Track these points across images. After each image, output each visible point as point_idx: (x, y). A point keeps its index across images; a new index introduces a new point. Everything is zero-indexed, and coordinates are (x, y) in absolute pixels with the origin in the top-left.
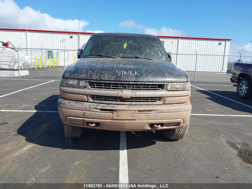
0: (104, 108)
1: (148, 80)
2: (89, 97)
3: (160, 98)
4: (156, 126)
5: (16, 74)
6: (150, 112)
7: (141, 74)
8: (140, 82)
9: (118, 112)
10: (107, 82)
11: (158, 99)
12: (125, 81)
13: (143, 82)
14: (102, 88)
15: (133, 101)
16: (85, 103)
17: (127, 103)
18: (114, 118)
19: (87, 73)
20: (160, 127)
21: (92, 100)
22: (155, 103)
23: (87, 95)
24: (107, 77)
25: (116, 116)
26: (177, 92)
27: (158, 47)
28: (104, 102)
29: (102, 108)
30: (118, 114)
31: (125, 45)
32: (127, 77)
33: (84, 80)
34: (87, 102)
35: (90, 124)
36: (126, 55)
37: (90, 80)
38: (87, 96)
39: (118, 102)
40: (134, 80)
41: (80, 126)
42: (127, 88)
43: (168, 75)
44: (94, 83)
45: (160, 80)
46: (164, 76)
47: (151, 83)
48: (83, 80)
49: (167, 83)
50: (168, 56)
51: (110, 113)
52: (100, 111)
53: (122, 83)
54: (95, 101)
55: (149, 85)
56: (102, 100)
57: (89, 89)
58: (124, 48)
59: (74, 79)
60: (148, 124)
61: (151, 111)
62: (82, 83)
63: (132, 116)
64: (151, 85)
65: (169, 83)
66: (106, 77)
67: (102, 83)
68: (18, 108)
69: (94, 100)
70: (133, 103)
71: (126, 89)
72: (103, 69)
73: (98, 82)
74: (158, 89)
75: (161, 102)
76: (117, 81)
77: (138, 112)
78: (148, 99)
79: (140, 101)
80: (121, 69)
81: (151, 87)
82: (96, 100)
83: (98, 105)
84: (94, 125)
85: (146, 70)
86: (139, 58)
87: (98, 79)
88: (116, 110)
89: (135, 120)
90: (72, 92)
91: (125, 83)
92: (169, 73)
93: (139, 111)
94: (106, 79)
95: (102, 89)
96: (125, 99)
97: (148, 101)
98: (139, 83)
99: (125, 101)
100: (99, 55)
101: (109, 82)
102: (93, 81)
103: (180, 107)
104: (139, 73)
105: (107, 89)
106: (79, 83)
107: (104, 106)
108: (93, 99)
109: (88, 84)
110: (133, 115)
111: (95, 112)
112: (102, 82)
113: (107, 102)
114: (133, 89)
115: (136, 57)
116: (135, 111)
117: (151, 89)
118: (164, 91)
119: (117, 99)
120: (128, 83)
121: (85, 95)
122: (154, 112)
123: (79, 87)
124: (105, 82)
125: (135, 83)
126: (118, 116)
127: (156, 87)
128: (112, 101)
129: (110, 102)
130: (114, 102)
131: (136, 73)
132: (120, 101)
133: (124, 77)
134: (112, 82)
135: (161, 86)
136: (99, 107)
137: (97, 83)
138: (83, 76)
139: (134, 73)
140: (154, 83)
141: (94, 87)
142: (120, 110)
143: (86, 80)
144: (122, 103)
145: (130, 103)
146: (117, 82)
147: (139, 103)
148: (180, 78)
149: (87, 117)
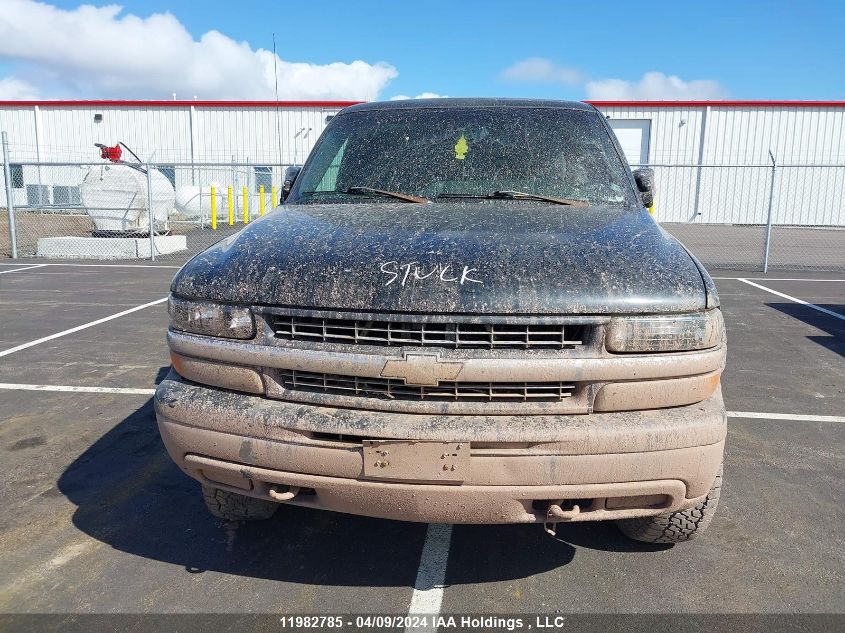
0: (324, 430)
1: (517, 306)
2: (267, 378)
3: (575, 387)
4: (557, 509)
5: (144, 248)
6: (525, 451)
7: (487, 279)
8: (481, 314)
9: (380, 448)
10: (339, 316)
11: (565, 391)
12: (412, 313)
13: (494, 314)
14: (320, 340)
15: (452, 399)
16: (253, 400)
17: (427, 405)
18: (368, 473)
19: (261, 277)
20: (576, 515)
21: (282, 390)
22: (552, 407)
23: (261, 370)
24: (337, 295)
25: (376, 465)
26: (657, 360)
27: (593, 148)
28: (329, 398)
29: (314, 428)
30: (384, 455)
31: (461, 148)
32: (425, 295)
33: (248, 305)
34: (264, 396)
35: (273, 493)
36: (457, 188)
37: (271, 305)
38: (260, 373)
39: (390, 399)
40: (453, 307)
41: (239, 492)
42: (424, 341)
43: (612, 282)
44: (287, 319)
45: (576, 304)
46: (594, 285)
47: (534, 321)
48: (242, 304)
49: (608, 319)
50: (634, 186)
51: (349, 449)
52: (307, 440)
53: (403, 318)
54: (293, 392)
55: (522, 328)
56: (321, 390)
57: (268, 343)
58: (457, 157)
59: (209, 299)
60: (521, 501)
61: (530, 445)
62: (240, 320)
63: (445, 468)
64: (533, 328)
65: (620, 319)
66: (334, 294)
67: (319, 321)
68: (101, 380)
69: (290, 387)
70: (454, 406)
71: (419, 345)
72: (329, 259)
73: (303, 313)
74: (567, 346)
75: (582, 405)
76: (382, 311)
77: (473, 451)
78: (521, 392)
79: (486, 400)
80: (402, 259)
81: (532, 338)
82: (299, 388)
83: (300, 413)
84: (289, 495)
85: (515, 259)
86: (511, 198)
87: (301, 303)
88: (373, 441)
89: (459, 484)
90: (202, 353)
91: (414, 319)
92: (620, 273)
93: (475, 445)
94: (333, 305)
95: (318, 345)
96: (418, 389)
97: (520, 400)
98: (476, 320)
99: (417, 398)
100: (351, 192)
101: (347, 315)
102: (282, 312)
103: (670, 428)
104: (481, 274)
105: (339, 346)
106: (228, 317)
107: (324, 420)
108: (285, 386)
109: (262, 323)
110: (448, 462)
111: (288, 443)
112: (318, 314)
113: (342, 399)
114: (452, 347)
115: (499, 196)
116: (458, 448)
117: (533, 347)
118: (594, 354)
119: (385, 388)
120: (425, 319)
121: (253, 367)
122: (545, 452)
123: (231, 336)
124: (330, 315)
125: (461, 319)
126: (383, 465)
127: (558, 338)
128: (362, 394)
129: (353, 400)
130: (373, 401)
131: (465, 272)
132: (398, 397)
133: (410, 293)
134: (359, 316)
135: (580, 334)
136: (301, 424)
137: (298, 319)
138: (244, 289)
139: (457, 273)
140: (547, 320)
141: (289, 337)
142: (390, 440)
143: (257, 304)
144: (403, 404)
145: (438, 405)
146: (380, 317)
147: (480, 406)
148: (670, 294)
149: (256, 462)
